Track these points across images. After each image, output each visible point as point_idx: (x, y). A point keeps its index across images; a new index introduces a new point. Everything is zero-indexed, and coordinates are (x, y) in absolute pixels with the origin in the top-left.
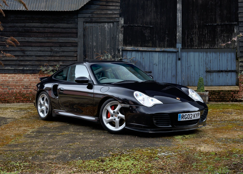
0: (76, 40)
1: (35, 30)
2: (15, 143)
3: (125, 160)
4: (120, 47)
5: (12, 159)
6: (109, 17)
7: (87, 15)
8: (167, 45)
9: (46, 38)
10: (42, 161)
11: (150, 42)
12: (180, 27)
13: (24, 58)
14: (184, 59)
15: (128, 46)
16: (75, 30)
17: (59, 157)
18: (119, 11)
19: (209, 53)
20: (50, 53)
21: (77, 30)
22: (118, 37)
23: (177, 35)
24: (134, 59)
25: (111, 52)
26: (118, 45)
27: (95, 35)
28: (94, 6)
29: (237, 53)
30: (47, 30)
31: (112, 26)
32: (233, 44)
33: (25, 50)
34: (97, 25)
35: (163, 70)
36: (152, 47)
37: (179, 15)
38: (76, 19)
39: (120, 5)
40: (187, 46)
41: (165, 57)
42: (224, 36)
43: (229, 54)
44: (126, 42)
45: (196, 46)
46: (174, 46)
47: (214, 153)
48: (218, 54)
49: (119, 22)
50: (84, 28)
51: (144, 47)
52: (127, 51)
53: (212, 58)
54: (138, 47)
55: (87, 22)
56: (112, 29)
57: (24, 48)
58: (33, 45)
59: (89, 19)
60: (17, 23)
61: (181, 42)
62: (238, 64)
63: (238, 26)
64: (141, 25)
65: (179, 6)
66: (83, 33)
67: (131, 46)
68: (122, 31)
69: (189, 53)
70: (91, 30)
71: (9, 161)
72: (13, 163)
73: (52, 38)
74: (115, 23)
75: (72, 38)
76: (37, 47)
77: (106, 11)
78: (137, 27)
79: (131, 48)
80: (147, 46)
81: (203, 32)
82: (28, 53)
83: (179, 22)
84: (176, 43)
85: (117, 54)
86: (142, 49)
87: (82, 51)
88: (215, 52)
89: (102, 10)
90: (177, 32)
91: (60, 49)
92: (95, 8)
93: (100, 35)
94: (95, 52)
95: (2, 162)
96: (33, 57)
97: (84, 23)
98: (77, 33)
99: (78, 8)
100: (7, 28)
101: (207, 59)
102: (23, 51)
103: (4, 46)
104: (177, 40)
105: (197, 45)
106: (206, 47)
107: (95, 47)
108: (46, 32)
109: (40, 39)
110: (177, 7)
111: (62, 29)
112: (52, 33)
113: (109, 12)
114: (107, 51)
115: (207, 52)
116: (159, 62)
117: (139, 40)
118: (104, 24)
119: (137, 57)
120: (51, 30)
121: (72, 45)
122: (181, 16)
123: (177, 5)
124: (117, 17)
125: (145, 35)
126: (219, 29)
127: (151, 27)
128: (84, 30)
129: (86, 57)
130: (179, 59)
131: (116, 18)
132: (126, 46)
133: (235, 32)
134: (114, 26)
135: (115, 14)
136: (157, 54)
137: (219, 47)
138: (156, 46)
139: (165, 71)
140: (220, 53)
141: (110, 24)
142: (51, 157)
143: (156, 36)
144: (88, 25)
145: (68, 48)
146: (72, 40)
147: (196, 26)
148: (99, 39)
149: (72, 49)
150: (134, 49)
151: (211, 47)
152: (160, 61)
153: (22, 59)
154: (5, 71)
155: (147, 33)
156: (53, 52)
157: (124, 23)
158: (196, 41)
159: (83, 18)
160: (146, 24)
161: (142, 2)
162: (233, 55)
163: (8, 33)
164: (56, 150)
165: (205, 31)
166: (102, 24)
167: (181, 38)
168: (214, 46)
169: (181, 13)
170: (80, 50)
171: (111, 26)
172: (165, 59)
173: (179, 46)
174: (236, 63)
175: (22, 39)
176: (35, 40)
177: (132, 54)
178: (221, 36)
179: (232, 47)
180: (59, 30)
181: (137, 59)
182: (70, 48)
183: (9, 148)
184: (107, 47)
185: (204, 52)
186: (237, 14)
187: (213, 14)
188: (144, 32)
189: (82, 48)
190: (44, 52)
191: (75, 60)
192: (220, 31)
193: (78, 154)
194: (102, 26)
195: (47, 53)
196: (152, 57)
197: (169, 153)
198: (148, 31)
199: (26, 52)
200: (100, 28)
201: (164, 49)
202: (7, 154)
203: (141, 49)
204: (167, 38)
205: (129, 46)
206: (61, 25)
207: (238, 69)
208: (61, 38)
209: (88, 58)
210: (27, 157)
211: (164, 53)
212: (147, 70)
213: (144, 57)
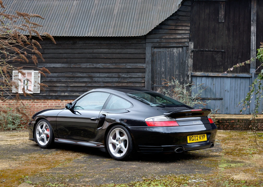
0: (144, 65)
1: (103, 56)
2: (62, 166)
3: (154, 185)
4: (189, 73)
5: (51, 181)
6: (178, 41)
7: (156, 40)
8: (239, 70)
9: (114, 64)
10: (77, 183)
11: (222, 68)
12: (254, 51)
13: (92, 84)
15: (197, 72)
16: (143, 56)
17: (94, 180)
18: (188, 35)
20: (118, 79)
21: (145, 56)
22: (188, 62)
24: (204, 85)
25: (180, 77)
26: (187, 71)
27: (163, 61)
28: (163, 30)
30: (114, 56)
31: (181, 50)
33: (93, 76)
34: (165, 50)
35: (236, 96)
37: (253, 38)
38: (144, 44)
39: (189, 29)
41: (237, 83)
44: (196, 68)
46: (247, 71)
47: (244, 182)
49: (188, 46)
50: (153, 53)
51: (214, 72)
52: (197, 76)
54: (208, 73)
55: (155, 47)
56: (181, 54)
57: (93, 75)
58: (101, 71)
59: (158, 44)
60: (85, 49)
61: (255, 67)
64: (212, 50)
65: (253, 29)
66: (151, 58)
67: (201, 72)
68: (192, 56)
70: (159, 55)
71: (47, 182)
72: (50, 184)
73: (119, 64)
74: (184, 48)
75: (140, 64)
76: (104, 73)
77: (175, 35)
78: (208, 51)
79: (201, 74)
80: (218, 72)
82: (96, 79)
83: (254, 46)
84: (250, 68)
85: (186, 80)
86: (213, 74)
87: (150, 77)
89: (171, 34)
90: (251, 56)
91: (127, 75)
92: (163, 33)
93: (169, 60)
94: (163, 78)
95: (41, 182)
96: (101, 83)
97: (152, 49)
98: (145, 58)
99: (145, 33)
100: (76, 54)
102: (91, 77)
103: (72, 72)
104: (251, 65)
107: (163, 72)
108: (114, 58)
109: (108, 65)
110: (251, 30)
111: (129, 55)
112: (119, 58)
113: (178, 37)
114: (176, 77)
116: (231, 88)
117: (210, 65)
118: (173, 49)
119: (207, 83)
120: (119, 56)
121: (140, 71)
122: (256, 39)
123: (251, 28)
124: (187, 41)
125: (216, 59)
127: (222, 52)
128: (153, 55)
129: (154, 83)
131: (186, 43)
132: (196, 72)
134: (183, 51)
135: (184, 38)
136: (229, 79)
139: (237, 98)
141: (179, 49)
142: (87, 180)
143: (227, 60)
144: (156, 50)
145: (136, 74)
146: (140, 65)
148: (168, 65)
149: (140, 75)
150: (204, 75)
153: (89, 85)
154: (73, 98)
155: (218, 58)
156: (120, 78)
157: (194, 48)
159: (151, 43)
160: (217, 49)
161: (213, 25)
163: (77, 59)
164: (94, 173)
166: (171, 49)
167: (255, 62)
169: (256, 36)
170: (148, 75)
171: (179, 51)
172: (237, 85)
173: (253, 71)
175: (90, 65)
176: (103, 66)
177: (202, 80)
180: (127, 56)
181: (207, 85)
182: (138, 74)
183: (52, 171)
184: (176, 73)
188: (215, 57)
189: (150, 74)
190: (112, 79)
191: (143, 86)
193: (112, 178)
194: (171, 51)
195: (115, 80)
196: (223, 83)
197: (200, 180)
198: (220, 55)
199: (94, 79)
200: (168, 53)
201: (236, 75)
202: (48, 176)
203: (211, 74)
205: (199, 72)
206: (129, 51)
208: (128, 64)
209: (156, 84)
210: (65, 179)
211: (236, 79)
212: (218, 96)
213: (215, 83)
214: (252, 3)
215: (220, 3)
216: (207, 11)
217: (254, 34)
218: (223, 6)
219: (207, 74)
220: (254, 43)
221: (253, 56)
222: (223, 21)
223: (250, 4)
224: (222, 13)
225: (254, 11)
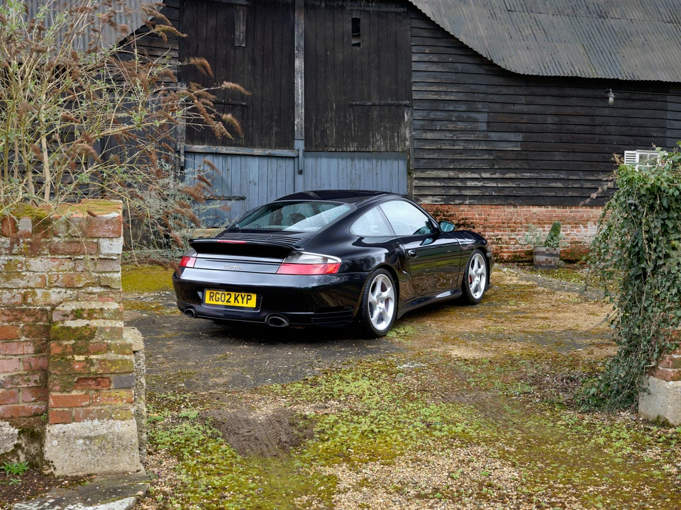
3: (352, 380)
4: (182, 146)
8: (275, 143)
11: (242, 137)
12: (302, 107)
14: (308, 171)
15: (196, 144)
17: (233, 381)
18: (176, 69)
19: (357, 160)
23: (296, 122)
26: (175, 141)
29: (409, 162)
32: (403, 144)
35: (269, 193)
36: (246, 146)
37: (299, 82)
39: (177, 56)
40: (316, 146)
41: (271, 168)
42: (385, 128)
43: (395, 163)
44: (192, 137)
45: (332, 146)
46: (290, 145)
48: (374, 161)
51: (229, 146)
52: (195, 153)
53: (362, 171)
54: (217, 147)
61: (303, 138)
62: (411, 183)
63: (411, 108)
64: (223, 101)
65: (299, 63)
67: (203, 144)
69: (319, 160)
78: (215, 104)
79: (204, 149)
80: (235, 145)
81: (345, 118)
83: (300, 97)
84: (294, 139)
86: (226, 150)
88: (368, 159)
90: (295, 116)
101: (354, 173)
104: (296, 133)
105: (334, 145)
106: (352, 150)
110: (296, 66)
115: (352, 159)
122: (303, 83)
123: (296, 62)
124: (173, 81)
126: (376, 113)
127: (242, 106)
130: (301, 172)
132: (193, 144)
133: (406, 120)
135: (168, 75)
136: (257, 160)
137: (376, 148)
138: (253, 146)
139: (271, 196)
140: (377, 159)
143: (253, 123)
147: (332, 105)
150: (210, 151)
151: (361, 148)
152: (262, 175)
158: (332, 135)
160: (233, 99)
161: (224, 51)
162: (402, 165)
165: (350, 116)
167: (303, 129)
168: (366, 148)
169: (303, 78)
172: (272, 171)
173: (300, 145)
174: (408, 181)
178: (381, 126)
179: (400, 150)
185: (347, 158)
186: (411, 85)
187: (364, 82)
192: (378, 118)
196: (246, 166)
197: (413, 364)
198: (238, 113)
201: (269, 151)
203: (223, 150)
204: (275, 130)
205: (199, 144)
207: (412, 194)
211: (269, 160)
212: (236, 193)
213: (229, 166)
214: (296, 14)
215: (238, 7)
216: (212, 22)
217: (301, 74)
218: (244, 16)
219: (215, 149)
220: (300, 91)
221: (299, 116)
222: (243, 45)
223: (292, 15)
224: (242, 28)
225: (300, 31)
